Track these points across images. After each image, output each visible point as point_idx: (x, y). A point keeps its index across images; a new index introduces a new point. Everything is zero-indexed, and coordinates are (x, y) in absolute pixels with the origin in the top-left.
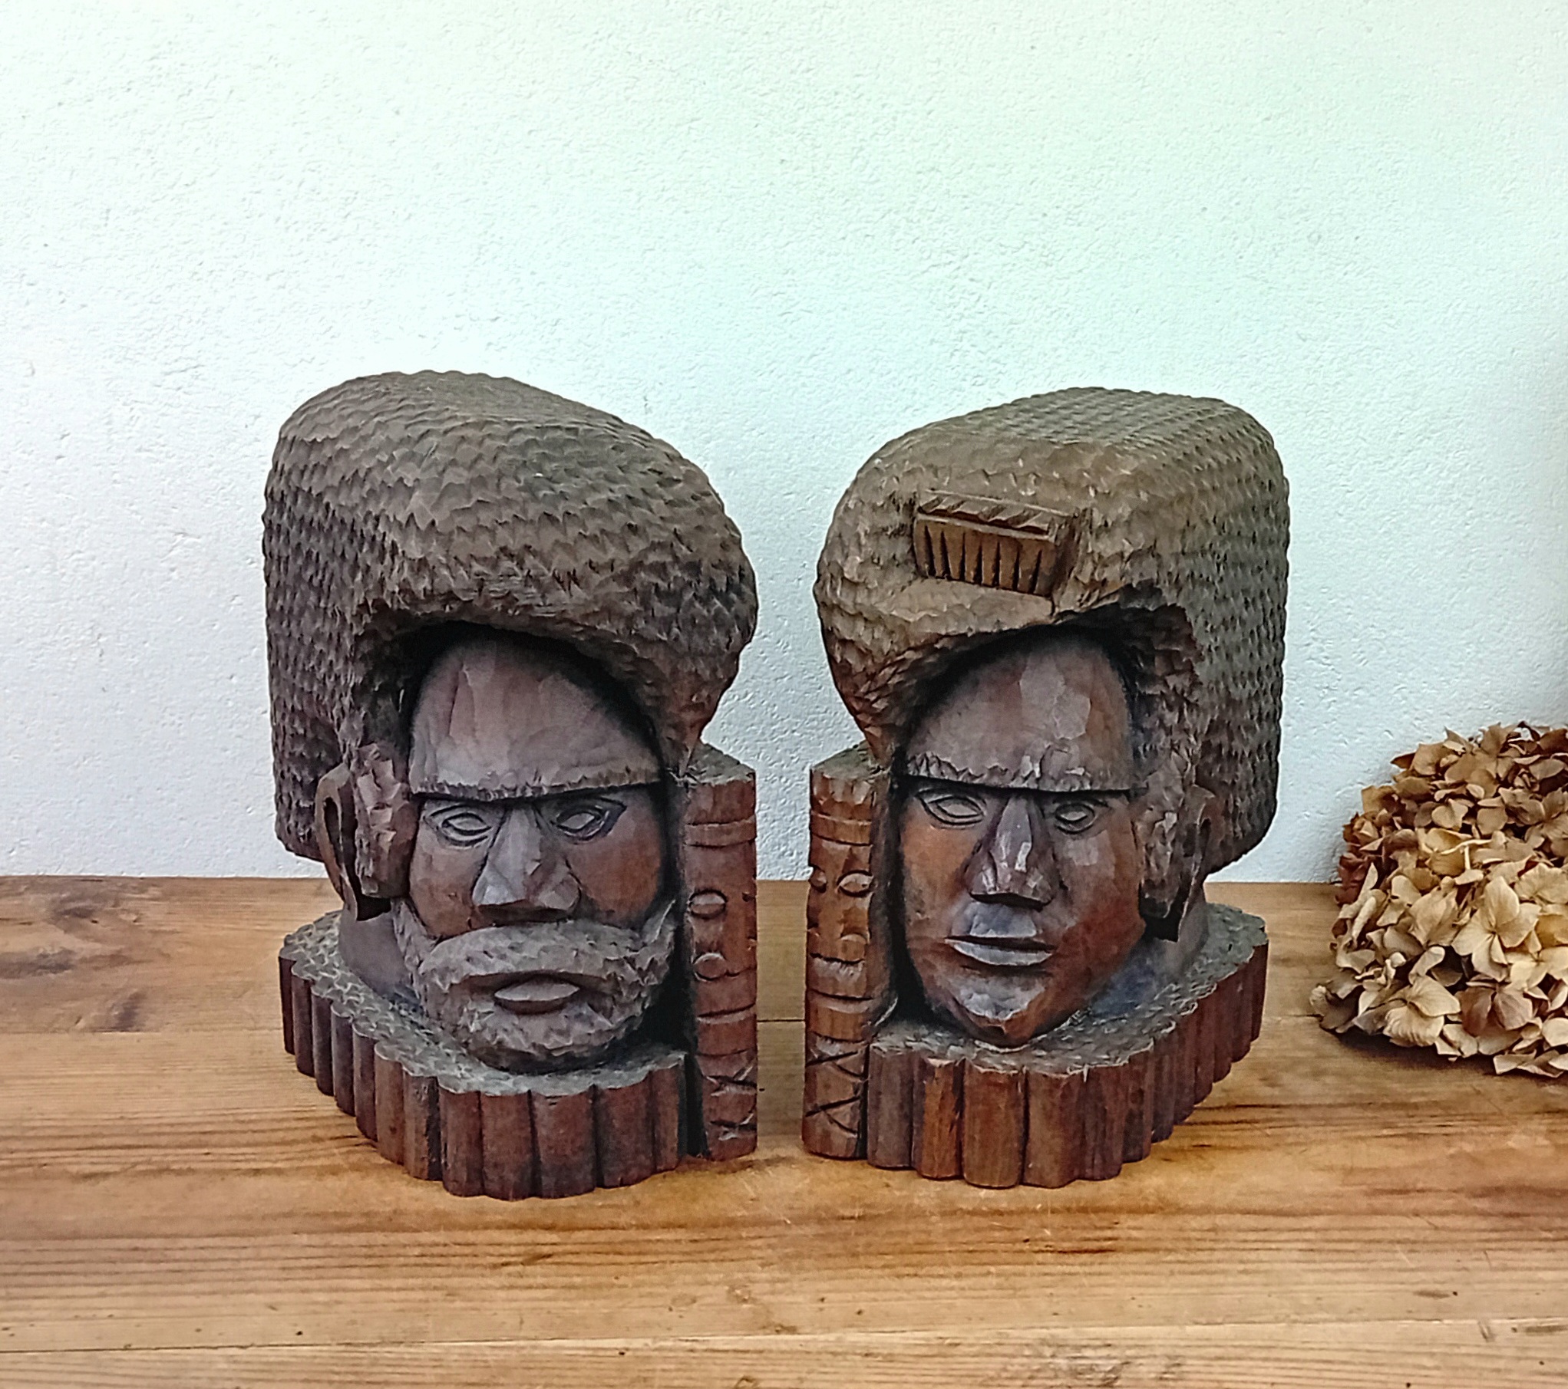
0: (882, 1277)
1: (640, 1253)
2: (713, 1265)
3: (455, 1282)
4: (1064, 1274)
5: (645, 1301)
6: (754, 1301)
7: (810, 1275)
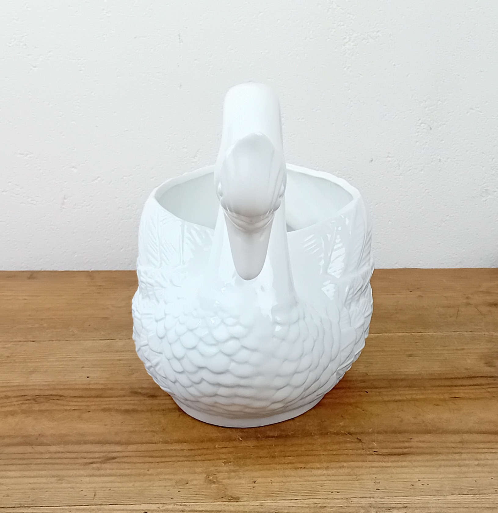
0: (287, 469)
1: (162, 457)
2: (199, 463)
3: (64, 473)
4: (383, 467)
5: (161, 483)
6: (218, 482)
7: (249, 468)
